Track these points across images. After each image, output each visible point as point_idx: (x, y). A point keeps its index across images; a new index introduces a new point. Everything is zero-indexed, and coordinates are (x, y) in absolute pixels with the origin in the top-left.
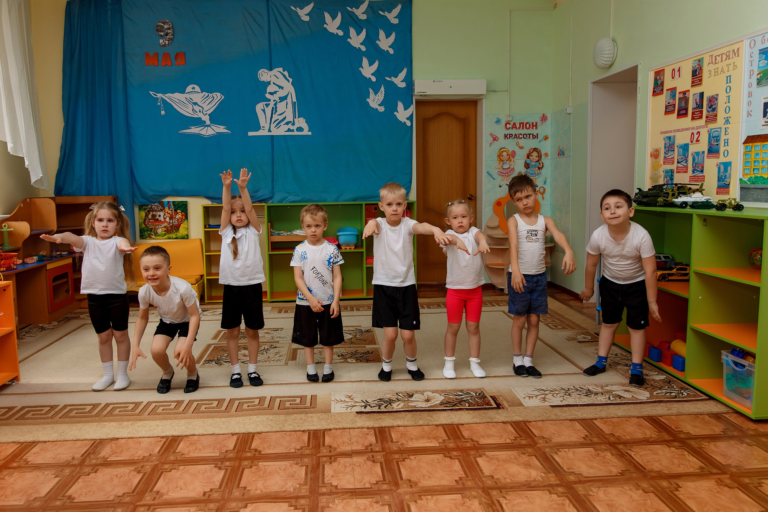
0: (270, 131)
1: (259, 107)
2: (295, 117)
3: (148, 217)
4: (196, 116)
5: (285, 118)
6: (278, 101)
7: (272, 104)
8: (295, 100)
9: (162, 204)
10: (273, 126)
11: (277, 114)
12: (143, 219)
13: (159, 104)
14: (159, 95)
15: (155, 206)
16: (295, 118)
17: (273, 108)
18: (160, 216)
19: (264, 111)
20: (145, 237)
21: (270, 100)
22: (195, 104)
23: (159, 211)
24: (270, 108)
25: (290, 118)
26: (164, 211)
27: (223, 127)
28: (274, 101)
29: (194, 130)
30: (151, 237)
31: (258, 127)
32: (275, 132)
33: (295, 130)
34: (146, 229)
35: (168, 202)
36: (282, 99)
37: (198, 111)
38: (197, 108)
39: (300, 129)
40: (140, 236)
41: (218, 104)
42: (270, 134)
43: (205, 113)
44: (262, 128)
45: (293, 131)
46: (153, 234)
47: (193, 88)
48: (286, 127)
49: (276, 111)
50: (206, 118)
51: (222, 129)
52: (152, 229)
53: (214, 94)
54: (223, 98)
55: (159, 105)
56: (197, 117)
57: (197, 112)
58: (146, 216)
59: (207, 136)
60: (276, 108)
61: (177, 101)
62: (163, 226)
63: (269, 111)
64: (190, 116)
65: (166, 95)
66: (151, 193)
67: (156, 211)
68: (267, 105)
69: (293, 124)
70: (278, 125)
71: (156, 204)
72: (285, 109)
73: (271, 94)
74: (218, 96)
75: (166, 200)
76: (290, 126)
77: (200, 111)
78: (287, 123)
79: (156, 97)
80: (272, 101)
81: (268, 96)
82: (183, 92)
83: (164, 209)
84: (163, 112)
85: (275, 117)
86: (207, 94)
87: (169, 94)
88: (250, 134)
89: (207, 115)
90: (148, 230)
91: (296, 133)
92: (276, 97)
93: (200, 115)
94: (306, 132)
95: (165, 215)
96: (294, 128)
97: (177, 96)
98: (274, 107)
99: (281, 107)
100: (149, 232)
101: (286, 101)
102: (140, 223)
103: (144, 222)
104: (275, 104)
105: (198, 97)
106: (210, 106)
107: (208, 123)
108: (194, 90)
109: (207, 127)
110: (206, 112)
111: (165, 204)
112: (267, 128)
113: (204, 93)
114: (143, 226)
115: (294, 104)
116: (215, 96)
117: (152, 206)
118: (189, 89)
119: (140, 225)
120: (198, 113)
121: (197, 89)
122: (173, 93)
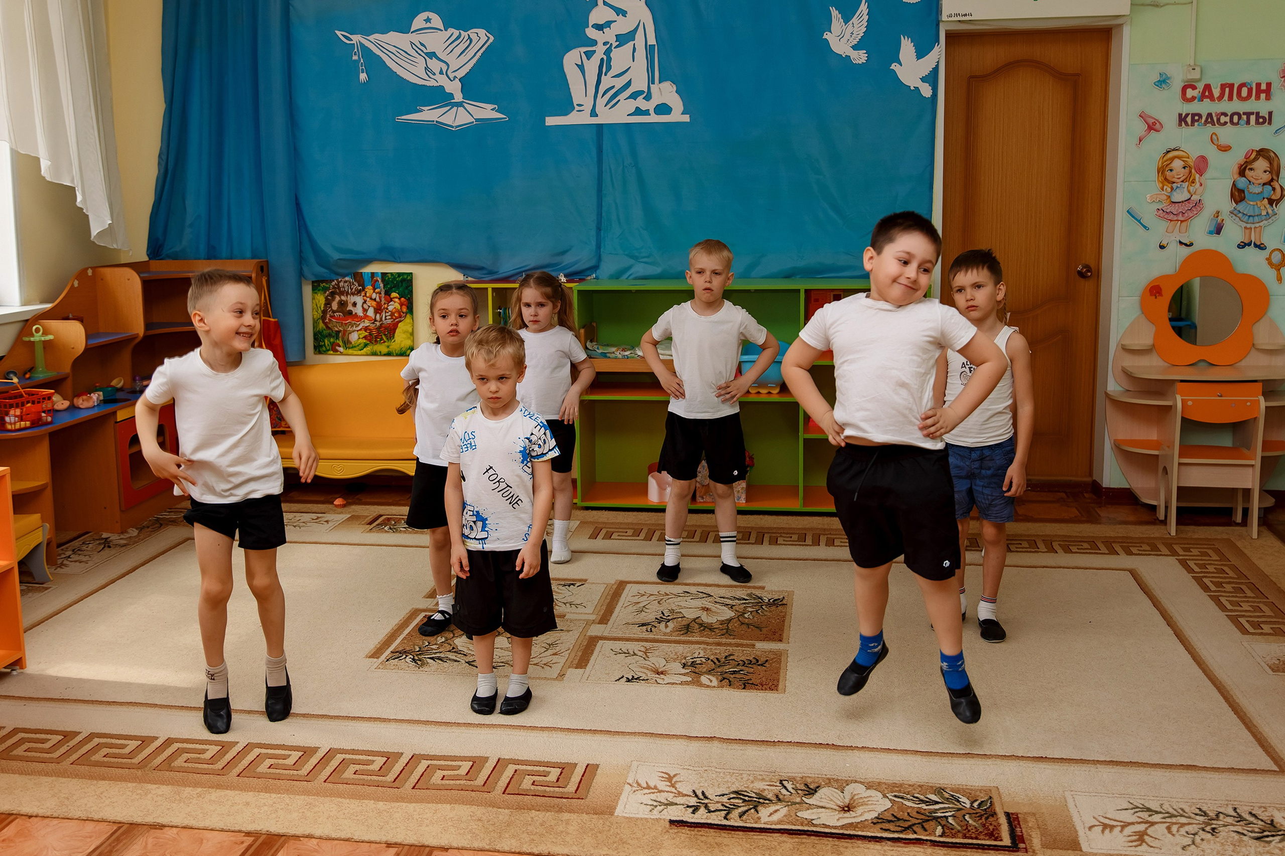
0: (594, 114)
1: (571, 59)
2: (651, 80)
3: (331, 307)
4: (432, 83)
5: (629, 84)
6: (615, 44)
7: (600, 50)
8: (652, 41)
9: (358, 277)
10: (601, 102)
11: (611, 73)
12: (319, 311)
13: (355, 58)
14: (356, 38)
15: (345, 282)
16: (653, 83)
17: (602, 59)
18: (355, 304)
19: (581, 67)
20: (324, 347)
21: (594, 43)
22: (432, 55)
23: (353, 294)
24: (596, 60)
25: (640, 84)
26: (363, 294)
27: (489, 106)
28: (605, 44)
29: (428, 114)
30: (337, 351)
31: (566, 106)
32: (607, 116)
33: (652, 112)
34: (326, 331)
35: (373, 274)
36: (623, 39)
37: (437, 72)
38: (434, 65)
39: (663, 109)
40: (315, 348)
41: (479, 54)
42: (594, 120)
43: (451, 76)
44: (577, 108)
45: (646, 113)
46: (341, 343)
47: (428, 20)
48: (632, 105)
49: (609, 68)
50: (454, 88)
51: (487, 112)
52: (338, 332)
53: (472, 33)
54: (491, 41)
55: (355, 60)
56: (435, 84)
57: (434, 74)
58: (326, 304)
59: (457, 127)
60: (609, 59)
61: (393, 50)
62: (360, 327)
63: (592, 67)
64: (420, 82)
65: (371, 38)
66: (336, 256)
67: (347, 294)
68: (589, 55)
69: (648, 97)
70: (613, 101)
71: (347, 279)
72: (630, 63)
73: (599, 27)
74: (481, 37)
75: (368, 270)
76: (641, 103)
77: (441, 73)
78: (634, 96)
79: (348, 42)
80: (600, 44)
81: (591, 33)
82: (405, 29)
83: (364, 289)
84: (363, 77)
85: (606, 82)
86: (456, 33)
87: (377, 36)
88: (551, 121)
89: (457, 80)
90: (330, 335)
91: (653, 118)
92: (609, 35)
93: (442, 81)
94: (678, 115)
95: (365, 302)
96: (650, 106)
97: (393, 38)
98: (605, 58)
99: (621, 57)
100: (332, 339)
101: (631, 43)
102: (313, 318)
103: (323, 317)
104: (608, 52)
105: (436, 41)
106: (464, 59)
107: (458, 97)
108: (428, 25)
109: (455, 108)
110: (455, 74)
111: (367, 278)
112: (588, 107)
113: (451, 30)
114: (321, 324)
115: (649, 49)
116: (474, 37)
117: (339, 282)
118: (418, 22)
119: (315, 321)
120: (438, 76)
121: (437, 21)
122: (383, 32)
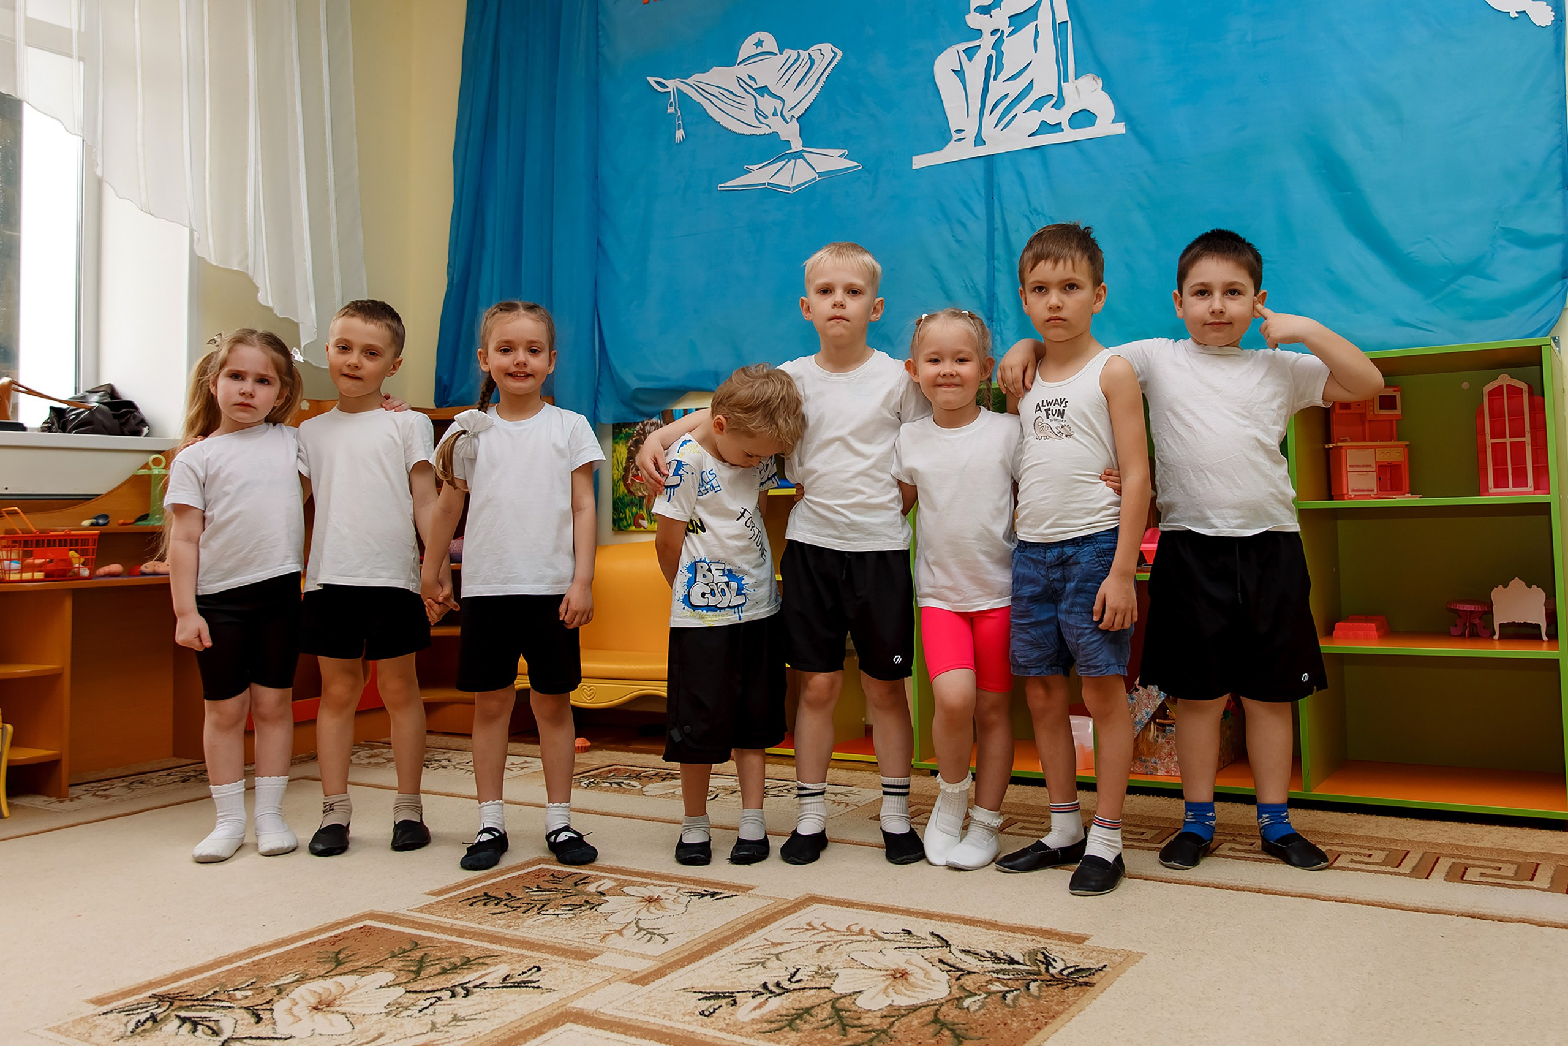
0: (979, 141)
1: (944, 64)
2: (1063, 77)
3: (634, 462)
4: (765, 130)
5: (1029, 87)
6: (1007, 31)
7: (987, 42)
8: (1063, 15)
10: (989, 120)
11: (1003, 76)
12: (621, 469)
13: (671, 110)
14: (672, 84)
16: (1066, 80)
17: (990, 57)
19: (960, 73)
20: (625, 523)
21: (979, 33)
22: (763, 90)
24: (981, 59)
25: (1046, 85)
27: (837, 153)
28: (993, 32)
29: (759, 175)
30: (640, 526)
31: (943, 136)
32: (1000, 142)
33: (1065, 125)
34: (627, 499)
36: (1018, 21)
37: (769, 113)
38: (767, 104)
39: (1084, 117)
40: (615, 521)
41: (823, 78)
42: (982, 151)
43: (788, 116)
45: (1057, 128)
46: (645, 515)
47: (759, 43)
48: (1033, 120)
49: (1000, 68)
50: (790, 133)
51: (835, 160)
52: (642, 498)
53: (814, 51)
54: (838, 58)
55: (670, 114)
56: (768, 131)
57: (766, 117)
58: (628, 458)
59: (795, 188)
60: (1001, 54)
61: (718, 92)
63: (975, 70)
64: (749, 131)
65: (690, 81)
68: (970, 53)
69: (1059, 104)
70: (1005, 119)
71: (654, 420)
72: (1031, 54)
73: (985, 10)
74: (825, 54)
75: (680, 406)
76: (1049, 114)
78: (1038, 105)
79: (662, 90)
80: (986, 34)
81: (974, 20)
82: (730, 61)
84: (680, 134)
85: (997, 89)
86: (794, 54)
87: (698, 77)
88: (920, 162)
89: (794, 120)
90: (632, 503)
91: (1070, 135)
92: (1000, 19)
93: (775, 124)
94: (1107, 125)
96: (1062, 116)
97: (718, 77)
98: (994, 53)
99: (1017, 48)
100: (634, 510)
101: (1033, 24)
102: (614, 480)
103: (625, 478)
104: (997, 45)
105: (770, 69)
106: (804, 89)
107: (797, 145)
108: (760, 50)
109: (792, 161)
110: (792, 113)
112: (971, 133)
113: (788, 52)
114: (622, 489)
115: (1059, 29)
116: (816, 56)
117: (644, 426)
118: (747, 48)
119: (615, 485)
120: (772, 120)
121: (770, 42)
122: (705, 70)
